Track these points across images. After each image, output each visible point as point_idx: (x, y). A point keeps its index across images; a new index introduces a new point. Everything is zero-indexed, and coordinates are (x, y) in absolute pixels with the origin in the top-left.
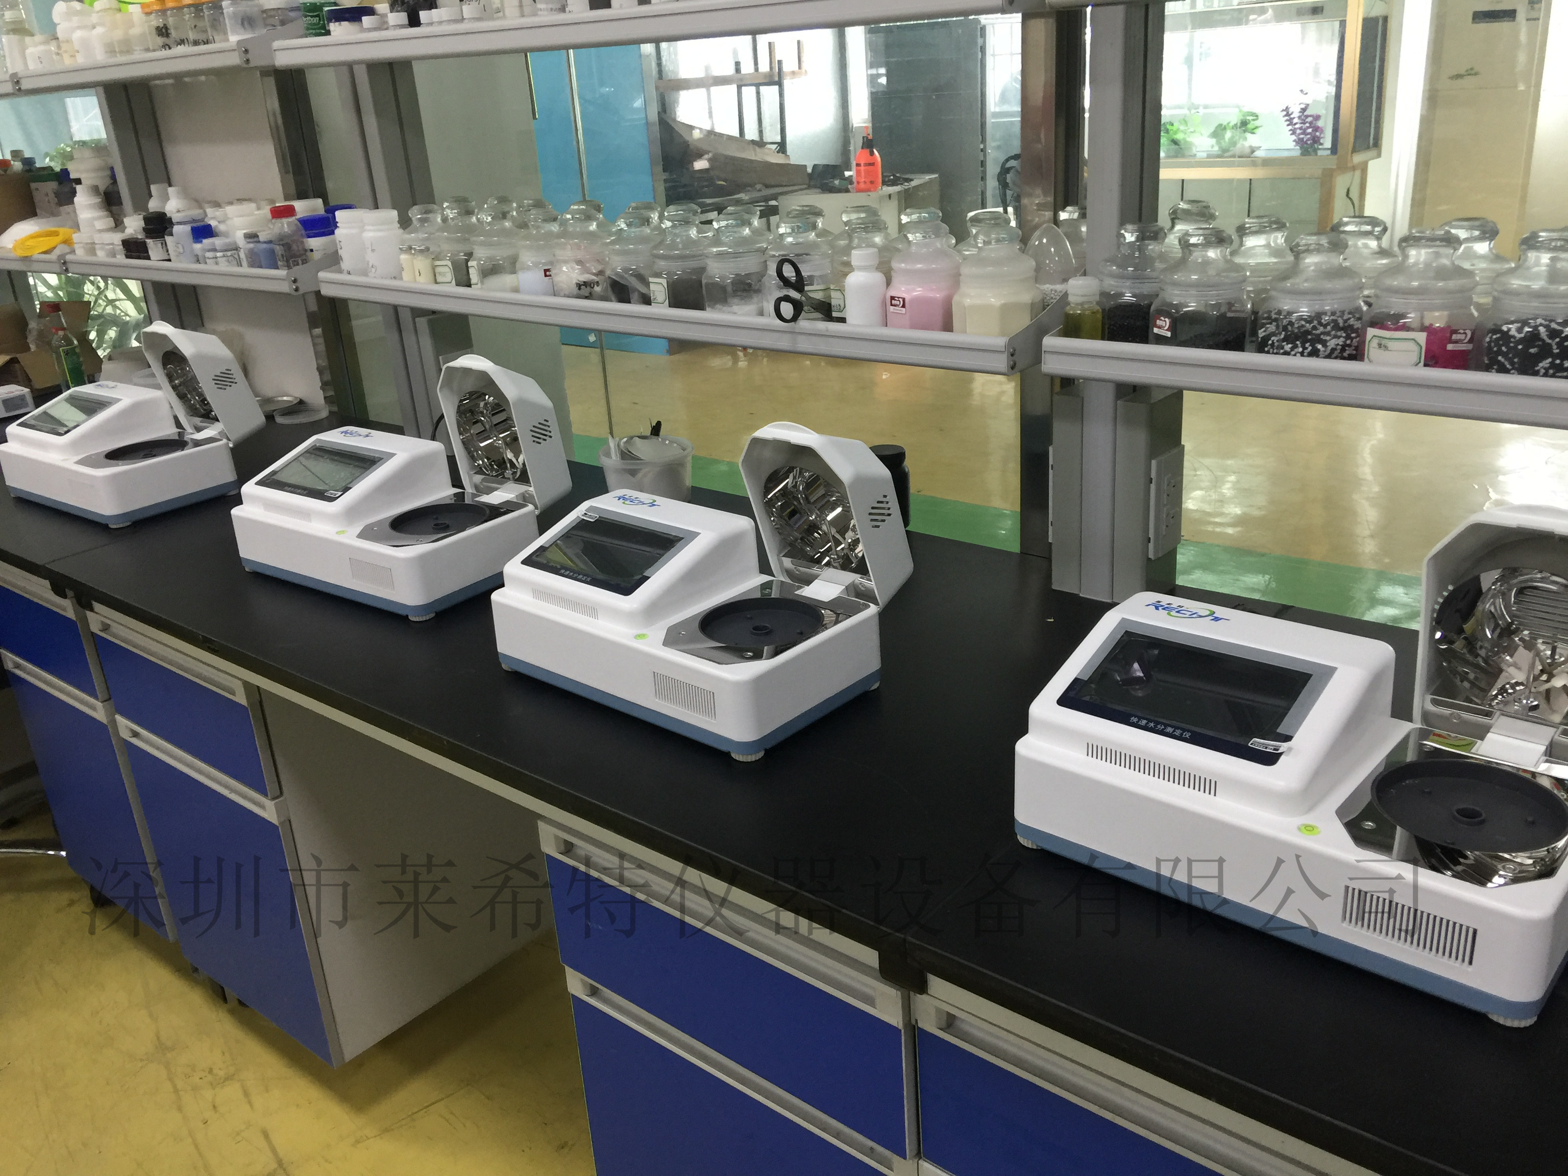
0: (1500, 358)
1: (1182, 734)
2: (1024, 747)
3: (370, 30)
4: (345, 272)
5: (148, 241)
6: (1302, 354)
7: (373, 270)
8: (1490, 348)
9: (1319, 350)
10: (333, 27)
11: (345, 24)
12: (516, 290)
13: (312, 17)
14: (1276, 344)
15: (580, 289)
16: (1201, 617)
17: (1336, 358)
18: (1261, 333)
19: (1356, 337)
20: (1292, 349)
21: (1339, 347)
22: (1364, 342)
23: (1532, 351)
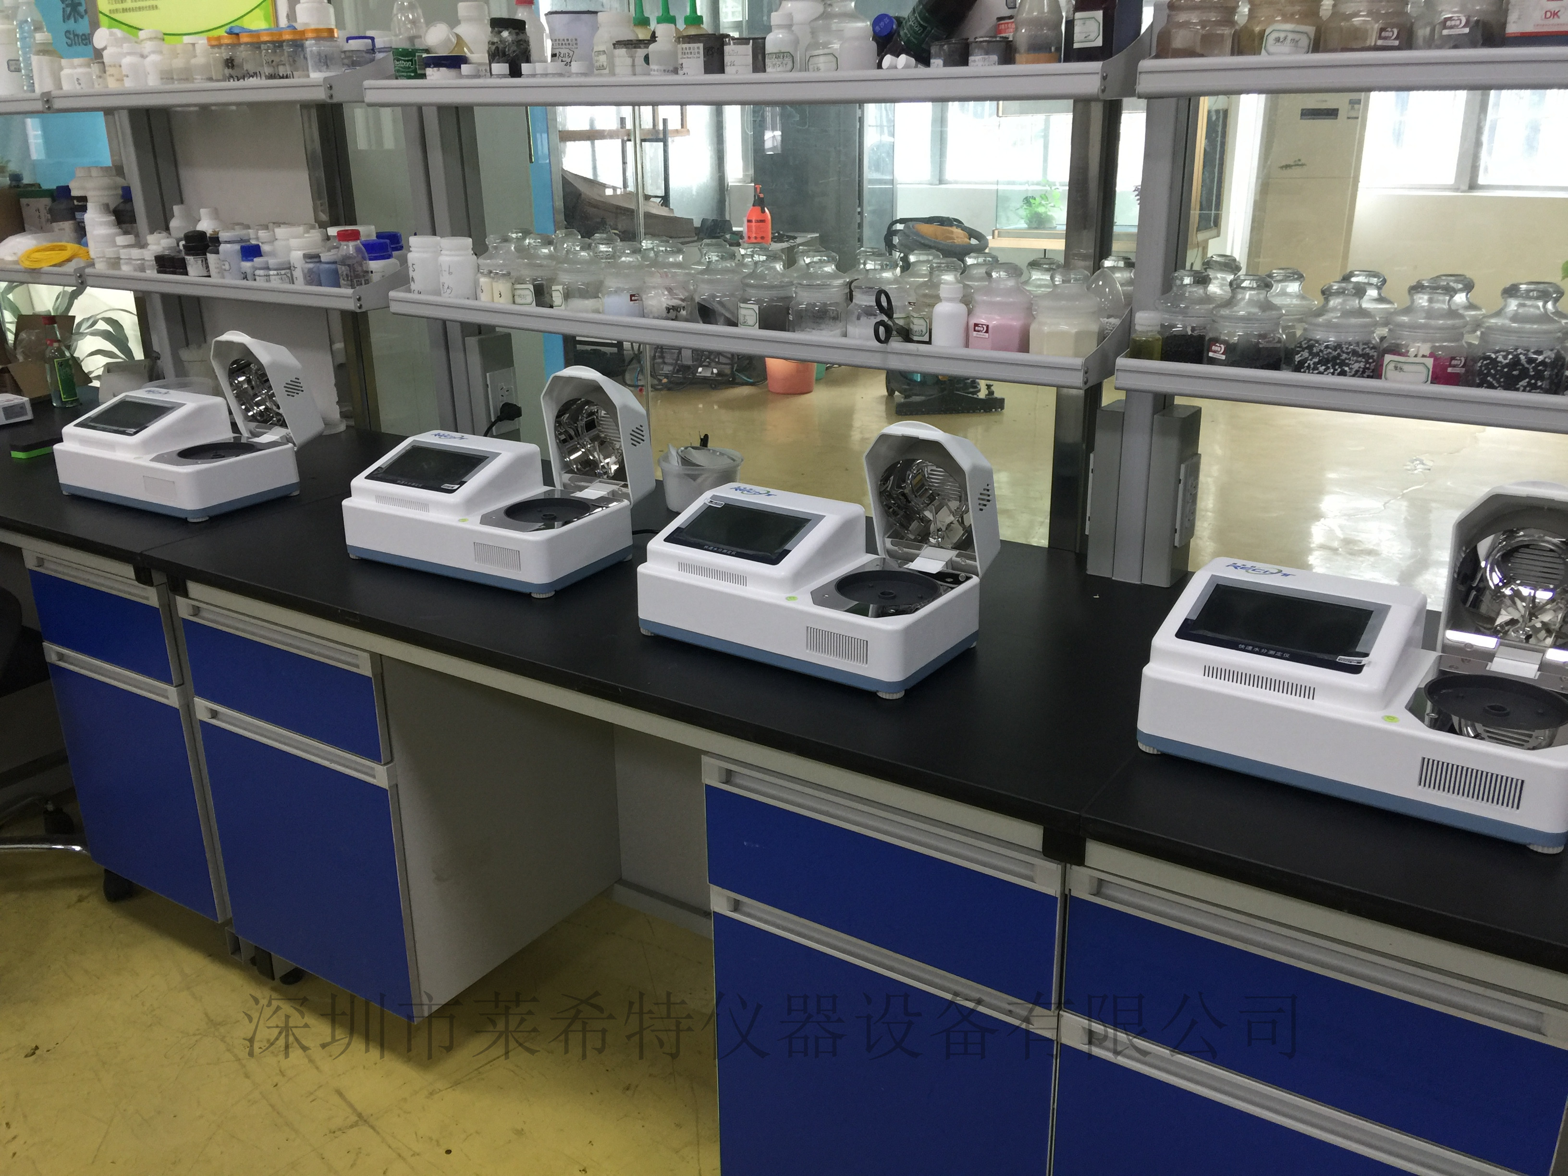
0: (1489, 378)
1: (1282, 655)
2: (1149, 671)
3: (468, 77)
4: (416, 292)
5: (187, 258)
6: (1333, 374)
7: (449, 291)
8: (1480, 371)
9: (1346, 371)
10: (429, 71)
11: (443, 70)
12: (597, 311)
13: (405, 61)
14: (1312, 366)
15: (668, 312)
16: (1272, 573)
17: (1359, 377)
18: (1298, 358)
19: (1373, 362)
20: (1325, 370)
21: (1361, 370)
22: (1382, 365)
23: (1514, 373)
